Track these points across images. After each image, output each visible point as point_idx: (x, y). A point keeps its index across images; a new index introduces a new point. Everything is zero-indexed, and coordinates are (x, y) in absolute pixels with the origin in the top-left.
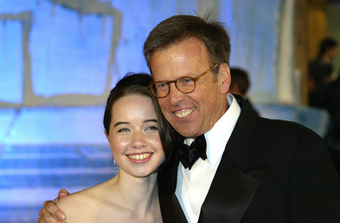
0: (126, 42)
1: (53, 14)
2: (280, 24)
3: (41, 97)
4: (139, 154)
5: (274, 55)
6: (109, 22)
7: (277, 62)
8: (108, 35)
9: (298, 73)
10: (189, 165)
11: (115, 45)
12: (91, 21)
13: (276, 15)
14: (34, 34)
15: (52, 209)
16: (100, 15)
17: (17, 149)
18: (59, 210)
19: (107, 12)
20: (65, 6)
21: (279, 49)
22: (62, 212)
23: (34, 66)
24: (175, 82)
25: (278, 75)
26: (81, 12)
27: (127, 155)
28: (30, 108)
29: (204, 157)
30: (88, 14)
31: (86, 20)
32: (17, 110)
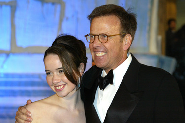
0: (67, 19)
1: (28, 3)
2: (151, 10)
3: (21, 48)
5: (147, 28)
6: (58, 8)
7: (149, 31)
8: (58, 15)
9: (160, 38)
10: (103, 88)
11: (61, 20)
12: (49, 6)
13: (149, 6)
14: (18, 14)
15: (24, 111)
16: (53, 4)
17: (7, 75)
18: (27, 111)
19: (57, 2)
21: (150, 24)
22: (29, 112)
23: (17, 31)
24: (98, 36)
25: (149, 38)
26: (43, 2)
28: (14, 53)
29: (112, 83)
30: (47, 3)
31: (46, 6)
32: (8, 54)
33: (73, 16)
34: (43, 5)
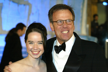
0: (33, 14)
1: (9, 4)
2: (82, 9)
3: (5, 31)
4: (36, 51)
5: (80, 19)
6: (27, 7)
7: (81, 22)
8: (27, 11)
9: (88, 26)
11: (29, 15)
12: (22, 7)
13: (81, 6)
14: (3, 11)
15: (7, 68)
16: (24, 5)
19: (27, 4)
20: (13, 2)
21: (82, 17)
25: (81, 26)
26: (18, 4)
27: (32, 51)
30: (21, 4)
31: (20, 6)
33: (36, 12)
34: (18, 6)
